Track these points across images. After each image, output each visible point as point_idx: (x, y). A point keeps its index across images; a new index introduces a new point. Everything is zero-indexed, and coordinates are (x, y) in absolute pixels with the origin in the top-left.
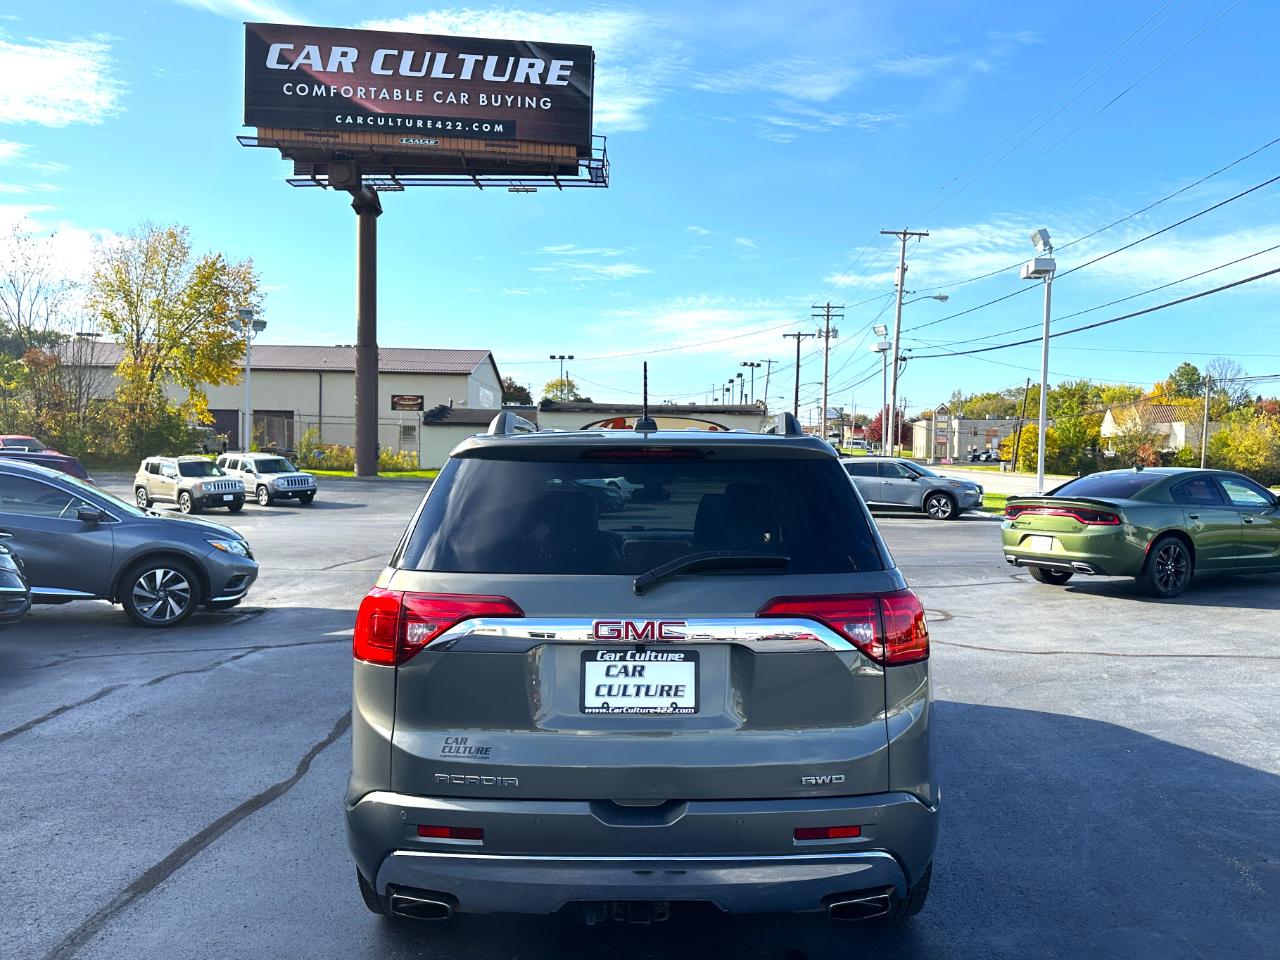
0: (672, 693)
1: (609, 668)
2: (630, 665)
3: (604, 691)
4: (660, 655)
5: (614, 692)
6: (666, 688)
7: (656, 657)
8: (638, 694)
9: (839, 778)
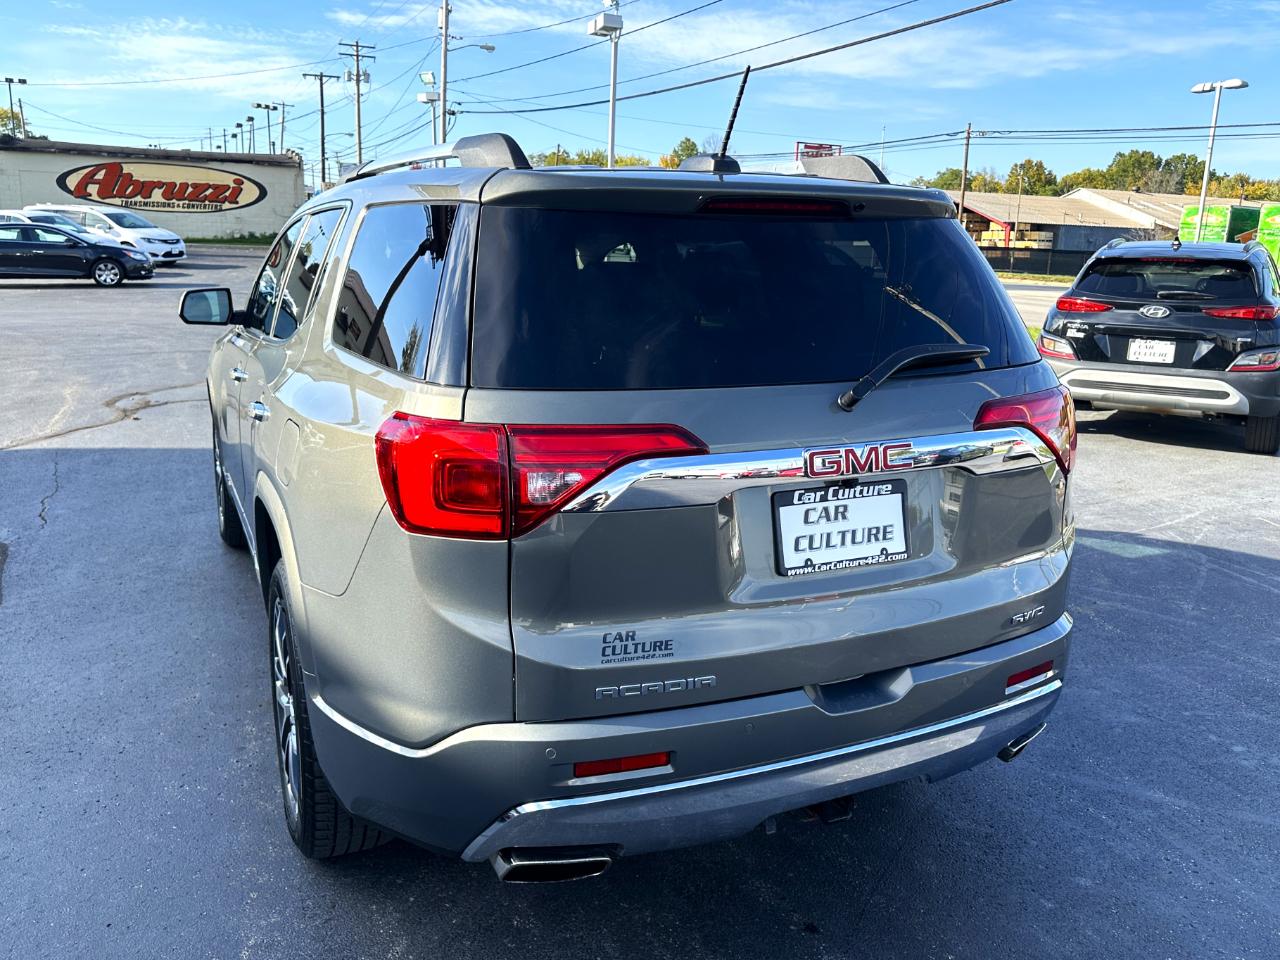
0: (881, 536)
1: (807, 513)
2: (832, 506)
3: (804, 544)
4: (866, 489)
5: (816, 544)
6: (874, 531)
7: (861, 492)
8: (843, 543)
9: (1041, 610)
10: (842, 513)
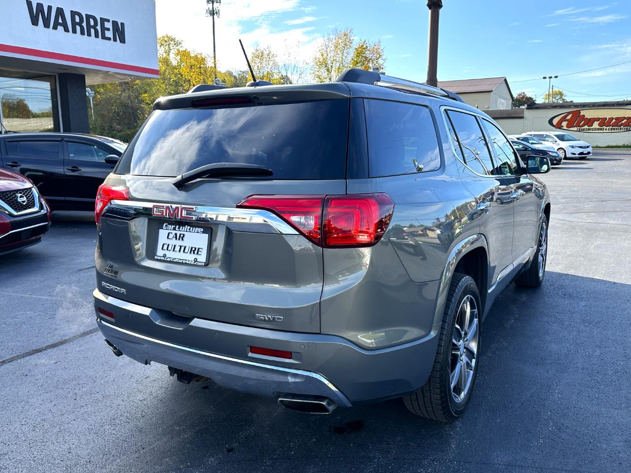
1: (169, 234)
2: (178, 233)
3: (165, 247)
4: (192, 228)
5: (169, 249)
6: (193, 249)
7: (190, 229)
8: (180, 251)
9: (280, 319)
10: (182, 237)
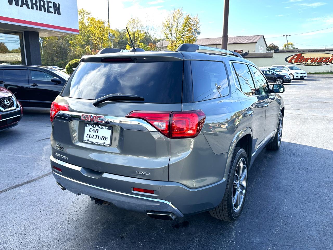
0: (104, 139)
1: (90, 129)
2: (95, 129)
3: (88, 136)
4: (102, 127)
5: (91, 137)
6: (103, 137)
7: (101, 127)
8: (96, 138)
9: (148, 174)
10: (97, 131)
